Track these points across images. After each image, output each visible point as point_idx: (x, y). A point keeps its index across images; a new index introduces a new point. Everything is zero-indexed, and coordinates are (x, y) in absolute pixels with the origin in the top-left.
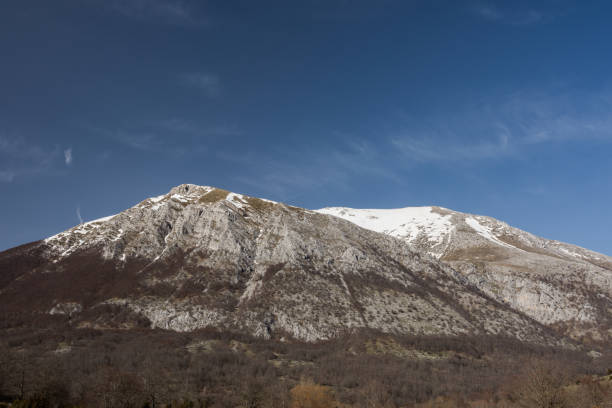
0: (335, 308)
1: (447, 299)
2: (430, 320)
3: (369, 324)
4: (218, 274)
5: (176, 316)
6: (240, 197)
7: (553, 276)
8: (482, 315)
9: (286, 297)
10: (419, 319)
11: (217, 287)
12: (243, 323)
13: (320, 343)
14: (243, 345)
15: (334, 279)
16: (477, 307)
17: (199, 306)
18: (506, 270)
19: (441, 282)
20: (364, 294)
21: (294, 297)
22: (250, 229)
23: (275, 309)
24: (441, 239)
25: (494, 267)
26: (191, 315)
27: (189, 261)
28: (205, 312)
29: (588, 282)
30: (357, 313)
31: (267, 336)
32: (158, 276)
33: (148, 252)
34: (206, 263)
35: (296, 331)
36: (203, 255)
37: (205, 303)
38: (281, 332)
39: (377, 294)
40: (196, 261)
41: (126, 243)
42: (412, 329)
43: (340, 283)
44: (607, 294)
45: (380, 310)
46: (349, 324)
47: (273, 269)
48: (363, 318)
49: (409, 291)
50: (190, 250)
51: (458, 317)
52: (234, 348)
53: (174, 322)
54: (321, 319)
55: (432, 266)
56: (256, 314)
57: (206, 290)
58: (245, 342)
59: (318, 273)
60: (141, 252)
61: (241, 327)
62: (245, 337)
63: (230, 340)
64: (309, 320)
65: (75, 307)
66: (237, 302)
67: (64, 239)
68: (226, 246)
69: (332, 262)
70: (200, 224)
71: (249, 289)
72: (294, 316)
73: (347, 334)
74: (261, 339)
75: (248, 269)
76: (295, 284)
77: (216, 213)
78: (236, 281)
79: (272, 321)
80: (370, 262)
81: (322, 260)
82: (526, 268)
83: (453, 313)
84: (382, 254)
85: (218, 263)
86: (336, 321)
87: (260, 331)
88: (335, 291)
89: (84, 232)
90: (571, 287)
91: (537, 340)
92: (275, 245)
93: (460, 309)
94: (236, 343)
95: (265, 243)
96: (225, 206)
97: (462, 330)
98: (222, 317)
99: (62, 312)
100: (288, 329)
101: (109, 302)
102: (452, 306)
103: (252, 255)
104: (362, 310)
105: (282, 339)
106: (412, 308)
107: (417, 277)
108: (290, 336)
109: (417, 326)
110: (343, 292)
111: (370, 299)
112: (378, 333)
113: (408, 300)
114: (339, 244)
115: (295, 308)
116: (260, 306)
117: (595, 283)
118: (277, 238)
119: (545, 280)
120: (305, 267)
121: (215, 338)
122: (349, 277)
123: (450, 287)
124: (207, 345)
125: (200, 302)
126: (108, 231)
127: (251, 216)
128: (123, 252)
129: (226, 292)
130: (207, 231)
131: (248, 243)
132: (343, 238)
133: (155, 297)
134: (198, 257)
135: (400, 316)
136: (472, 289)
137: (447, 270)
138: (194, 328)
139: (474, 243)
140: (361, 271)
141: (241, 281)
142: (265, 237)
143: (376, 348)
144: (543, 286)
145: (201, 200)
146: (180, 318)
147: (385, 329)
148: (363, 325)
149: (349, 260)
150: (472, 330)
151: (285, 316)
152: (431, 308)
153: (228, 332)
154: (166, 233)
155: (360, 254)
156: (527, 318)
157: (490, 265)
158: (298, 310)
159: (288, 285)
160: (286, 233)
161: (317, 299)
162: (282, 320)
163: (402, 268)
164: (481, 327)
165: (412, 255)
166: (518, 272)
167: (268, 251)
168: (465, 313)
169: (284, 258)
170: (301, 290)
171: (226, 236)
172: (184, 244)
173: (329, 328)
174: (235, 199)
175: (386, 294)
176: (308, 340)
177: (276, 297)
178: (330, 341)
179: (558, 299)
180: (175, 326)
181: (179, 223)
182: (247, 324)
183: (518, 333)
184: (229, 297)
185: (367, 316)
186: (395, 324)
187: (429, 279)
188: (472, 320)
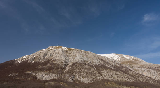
0: (93, 74)
1: (125, 72)
2: (122, 77)
3: (105, 78)
4: (58, 65)
6: (65, 48)
7: (153, 67)
8: (137, 77)
9: (78, 70)
10: (119, 77)
11: (58, 68)
12: (65, 78)
13: (89, 83)
14: (65, 84)
15: (92, 66)
16: (135, 74)
17: (52, 73)
18: (138, 66)
19: (122, 68)
20: (101, 70)
21: (80, 70)
22: (68, 54)
23: (75, 73)
24: (117, 60)
25: (135, 65)
26: (49, 76)
27: (51, 62)
28: (53, 75)
30: (100, 75)
31: (72, 81)
32: (41, 66)
33: (40, 60)
34: (56, 62)
35: (82, 80)
36: (55, 61)
38: (77, 80)
39: (105, 70)
40: (52, 62)
41: (35, 59)
42: (118, 80)
43: (93, 67)
45: (107, 74)
46: (98, 78)
47: (74, 64)
48: (102, 76)
49: (114, 70)
50: (51, 60)
51: (130, 77)
52: (62, 84)
53: (44, 78)
54: (89, 77)
55: (118, 64)
56: (69, 75)
57: (54, 69)
58: (65, 83)
59: (87, 65)
60: (38, 61)
61: (64, 79)
62: (66, 82)
63: (60, 82)
64: (86, 77)
65: (16, 74)
66: (63, 72)
67: (20, 59)
68: (61, 58)
69: (91, 62)
70: (54, 53)
71: (67, 69)
72: (80, 76)
73: (98, 81)
74: (70, 82)
75: (67, 64)
76: (80, 67)
77: (59, 50)
78: (63, 67)
79: (74, 77)
80: (101, 62)
81: (88, 62)
82: (143, 65)
83: (128, 76)
84: (104, 61)
85: (59, 62)
86: (94, 77)
87: (70, 80)
88: (92, 69)
89: (25, 57)
90: (158, 70)
91: (156, 84)
92: (75, 58)
93: (130, 75)
94: (62, 83)
95: (72, 57)
96: (62, 49)
97: (134, 81)
98: (59, 76)
99: (12, 75)
100: (79, 79)
101: (26, 72)
102: (127, 74)
103: (68, 60)
104: (101, 74)
105: (77, 82)
106: (116, 74)
107: (115, 67)
108: (79, 82)
109: (119, 79)
110: (95, 69)
111: (103, 72)
112: (108, 81)
113: (115, 72)
114: (92, 58)
116: (70, 73)
118: (75, 56)
119: (150, 68)
120: (83, 63)
121: (55, 81)
122: (96, 66)
123: (125, 69)
124: (53, 83)
126: (31, 57)
127: (68, 51)
128: (33, 61)
129: (60, 69)
130: (56, 55)
131: (67, 57)
132: (93, 56)
133: (39, 71)
135: (113, 76)
136: (130, 70)
137: (123, 65)
138: (50, 79)
139: (126, 60)
140: (99, 64)
141: (65, 67)
142: (72, 56)
143: (108, 85)
144: (151, 70)
145: (55, 48)
146: (46, 76)
147: (110, 79)
148: (102, 78)
149: (95, 61)
150: (136, 81)
151: (78, 76)
152: (122, 74)
153: (60, 80)
154: (45, 56)
155: (99, 60)
156: (151, 78)
157: (133, 65)
158: (82, 74)
159: (78, 67)
160: (77, 55)
161: (87, 71)
162: (77, 77)
163: (110, 64)
164: (139, 80)
165: (113, 61)
166: (142, 67)
167: (73, 59)
168: (132, 76)
169: (77, 61)
170: (82, 69)
171: (61, 56)
172: (50, 58)
173: (92, 79)
174: (64, 48)
175: (107, 70)
176: (85, 83)
177: (75, 70)
178: (92, 83)
179: (156, 74)
180: (44, 79)
181: (49, 54)
182: (66, 78)
183: (151, 82)
184: (61, 71)
185: (103, 76)
186: (112, 78)
187: (118, 67)
188: (135, 78)
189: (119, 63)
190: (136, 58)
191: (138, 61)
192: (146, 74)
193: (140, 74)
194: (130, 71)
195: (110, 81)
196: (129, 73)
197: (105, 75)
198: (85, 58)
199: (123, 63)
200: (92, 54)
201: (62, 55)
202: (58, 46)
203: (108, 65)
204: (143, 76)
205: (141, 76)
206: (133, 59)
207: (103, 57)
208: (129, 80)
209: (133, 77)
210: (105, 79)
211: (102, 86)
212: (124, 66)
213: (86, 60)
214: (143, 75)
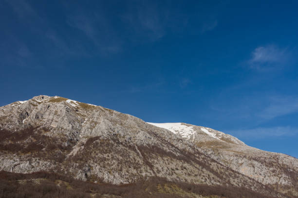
0: (133, 164)
1: (203, 165)
2: (196, 175)
3: (158, 175)
4: (55, 140)
5: (19, 164)
6: (75, 102)
7: (260, 158)
8: (226, 175)
9: (100, 155)
10: (189, 175)
11: (52, 148)
12: (67, 170)
13: (122, 185)
14: (66, 183)
15: (132, 148)
16: (222, 170)
17: (38, 158)
18: (231, 153)
19: (197, 155)
20: (152, 158)
21: (105, 156)
22: (79, 117)
23: (92, 162)
24: (189, 137)
25: (224, 151)
26: (30, 164)
27: (36, 132)
28: (41, 162)
29: (280, 162)
30: (148, 168)
31: (84, 179)
32: (12, 140)
33: (10, 127)
34: (48, 134)
35: (106, 177)
36: (46, 130)
37: (41, 157)
38: (95, 177)
39: (159, 158)
40: (41, 132)
42: (186, 180)
43: (135, 150)
44: (293, 169)
45: (163, 167)
46: (144, 174)
47: (91, 140)
48: (153, 171)
49: (179, 159)
50: (38, 127)
51: (212, 175)
52: (59, 185)
53: (17, 168)
54: (124, 170)
55: (190, 146)
56: (77, 164)
57: (44, 149)
58: (67, 181)
59: (122, 143)
60: (6, 127)
61: (66, 172)
62: (70, 180)
63: (56, 179)
64: (116, 170)
66: (65, 157)
68: (62, 125)
69: (130, 139)
70: (47, 113)
71: (74, 150)
72: (104, 167)
73: (142, 180)
74: (80, 181)
75: (75, 139)
76: (106, 148)
77: (60, 106)
78: (66, 145)
79: (89, 170)
80: (154, 141)
81: (124, 137)
82: (242, 153)
83: (208, 172)
84: (159, 137)
85: (56, 134)
86: (135, 172)
87: (80, 176)
88: (132, 154)
90: (271, 164)
91: (263, 192)
92: (94, 127)
93: (212, 171)
94: (60, 182)
95: (88, 125)
96: (66, 104)
97: (219, 184)
98: (53, 166)
100: (100, 175)
102: (207, 170)
103: (79, 131)
104: (151, 167)
105: (96, 182)
106: (183, 168)
107: (183, 151)
108: (101, 180)
109: (189, 179)
110: (138, 155)
111: (156, 161)
112: (164, 181)
113: (180, 164)
114: (135, 129)
115: (106, 162)
116: (81, 160)
117: (284, 163)
118: (96, 123)
119: (255, 159)
120: (113, 139)
121: (44, 177)
122: (141, 148)
123: (203, 159)
124: (37, 181)
125: (39, 156)
127: (80, 111)
129: (58, 151)
130: (51, 117)
131: (77, 124)
132: (136, 126)
133: (7, 152)
134: (43, 131)
135: (177, 172)
136: (213, 161)
137: (200, 150)
138: (31, 172)
139: (208, 140)
140: (148, 145)
141: (69, 146)
142: (88, 122)
143: (165, 190)
144: (255, 163)
145: (49, 102)
146: (21, 165)
147: (169, 178)
148: (153, 175)
149: (141, 137)
150: (224, 183)
151: (98, 167)
152: (195, 169)
153: (56, 175)
154: (24, 118)
155: (148, 135)
156: (253, 180)
157: (221, 150)
158: (108, 164)
159: (101, 148)
160: (102, 120)
161: (121, 158)
162: (96, 169)
163: (173, 146)
164: (229, 182)
165: (178, 140)
166: (239, 155)
167: (90, 130)
168: (216, 173)
169: (100, 134)
170: (110, 152)
171: (63, 119)
172: (36, 124)
173: (130, 176)
174: (72, 102)
175: (165, 159)
176: (114, 183)
177: (93, 155)
178: (130, 185)
179: (266, 171)
180: (17, 170)
181: (34, 112)
182: (71, 171)
183: (252, 188)
184: (60, 154)
185: (155, 170)
186: (174, 176)
187: (190, 153)
188: (221, 178)
189: (191, 144)
190: (229, 136)
191: (232, 142)
192: (245, 170)
193: (234, 169)
194: (213, 164)
195: (170, 182)
196: (211, 167)
197: (160, 168)
198: (118, 129)
199: (201, 144)
200: (134, 120)
201: (65, 118)
202: (56, 97)
203: (168, 147)
204: (238, 175)
205: (236, 174)
206: (222, 139)
207: (158, 128)
208: (208, 183)
209: (218, 176)
210: (159, 178)
211: (151, 193)
212: (203, 151)
213: (120, 132)
214: (239, 173)
